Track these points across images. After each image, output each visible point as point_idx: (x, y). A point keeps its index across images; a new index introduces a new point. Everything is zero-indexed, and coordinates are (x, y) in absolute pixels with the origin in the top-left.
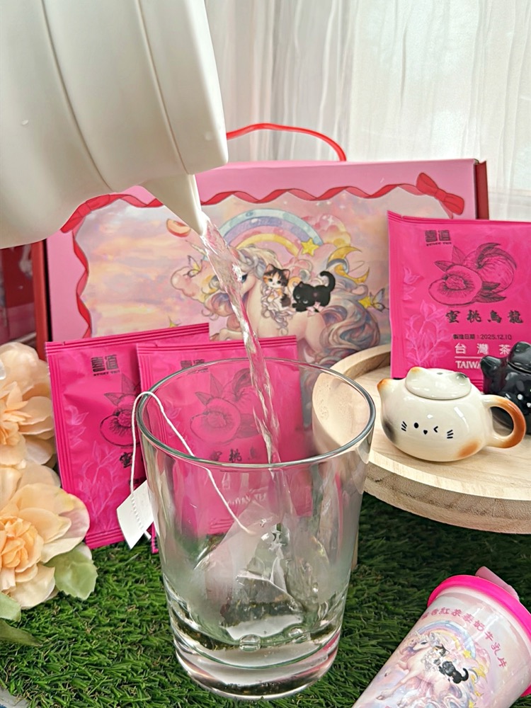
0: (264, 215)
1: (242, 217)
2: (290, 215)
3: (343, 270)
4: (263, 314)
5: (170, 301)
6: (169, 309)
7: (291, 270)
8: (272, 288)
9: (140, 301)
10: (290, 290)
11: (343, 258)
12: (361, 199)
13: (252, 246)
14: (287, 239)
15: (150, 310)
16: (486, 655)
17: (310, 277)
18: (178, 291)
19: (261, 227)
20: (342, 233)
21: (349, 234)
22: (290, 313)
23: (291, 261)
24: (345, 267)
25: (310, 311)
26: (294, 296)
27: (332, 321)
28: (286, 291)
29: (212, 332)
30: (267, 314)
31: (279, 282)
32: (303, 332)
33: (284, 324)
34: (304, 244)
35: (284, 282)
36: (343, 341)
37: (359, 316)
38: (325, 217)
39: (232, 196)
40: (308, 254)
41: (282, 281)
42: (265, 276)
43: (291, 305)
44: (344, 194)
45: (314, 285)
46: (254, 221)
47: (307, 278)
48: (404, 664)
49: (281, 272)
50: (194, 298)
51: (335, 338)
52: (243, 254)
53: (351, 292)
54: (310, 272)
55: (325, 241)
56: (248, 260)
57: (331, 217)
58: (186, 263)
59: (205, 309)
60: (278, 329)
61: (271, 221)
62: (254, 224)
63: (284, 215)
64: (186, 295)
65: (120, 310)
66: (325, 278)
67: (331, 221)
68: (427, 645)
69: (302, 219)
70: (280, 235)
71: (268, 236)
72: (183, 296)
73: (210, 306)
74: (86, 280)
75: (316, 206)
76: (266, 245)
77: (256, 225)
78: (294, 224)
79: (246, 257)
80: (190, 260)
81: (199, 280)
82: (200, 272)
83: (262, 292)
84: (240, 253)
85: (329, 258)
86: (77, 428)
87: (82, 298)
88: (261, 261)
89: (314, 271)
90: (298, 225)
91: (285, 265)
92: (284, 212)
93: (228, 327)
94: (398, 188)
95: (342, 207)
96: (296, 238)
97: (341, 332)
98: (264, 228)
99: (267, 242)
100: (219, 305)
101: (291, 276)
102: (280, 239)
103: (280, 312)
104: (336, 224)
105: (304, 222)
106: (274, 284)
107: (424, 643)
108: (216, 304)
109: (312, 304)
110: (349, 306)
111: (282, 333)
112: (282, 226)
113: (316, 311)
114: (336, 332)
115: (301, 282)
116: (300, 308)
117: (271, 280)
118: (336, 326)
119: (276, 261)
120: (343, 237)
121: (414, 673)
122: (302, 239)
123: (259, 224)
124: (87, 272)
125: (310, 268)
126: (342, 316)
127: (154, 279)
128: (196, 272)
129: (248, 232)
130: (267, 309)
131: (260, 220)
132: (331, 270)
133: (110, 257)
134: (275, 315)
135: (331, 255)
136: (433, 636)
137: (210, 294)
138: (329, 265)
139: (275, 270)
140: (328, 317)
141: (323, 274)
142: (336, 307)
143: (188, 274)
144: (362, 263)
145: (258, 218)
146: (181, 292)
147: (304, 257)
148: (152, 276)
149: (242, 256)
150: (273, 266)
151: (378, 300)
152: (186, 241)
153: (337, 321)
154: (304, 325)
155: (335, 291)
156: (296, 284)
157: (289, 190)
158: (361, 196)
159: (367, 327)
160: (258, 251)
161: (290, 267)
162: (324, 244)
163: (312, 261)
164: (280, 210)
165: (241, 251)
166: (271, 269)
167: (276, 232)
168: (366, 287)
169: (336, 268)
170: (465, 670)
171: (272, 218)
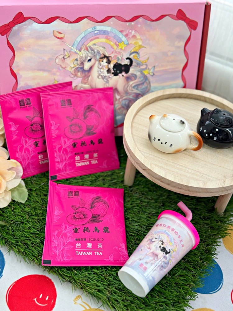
0: (101, 29)
1: (90, 30)
2: (114, 29)
3: (137, 57)
4: (98, 77)
5: (54, 70)
6: (54, 74)
7: (112, 56)
8: (103, 65)
9: (40, 70)
10: (111, 66)
11: (137, 51)
12: (149, 22)
13: (95, 44)
14: (111, 41)
15: (45, 74)
16: (177, 244)
17: (121, 60)
18: (58, 65)
19: (99, 35)
20: (138, 39)
21: (142, 40)
22: (111, 76)
23: (113, 52)
24: (138, 55)
25: (120, 76)
26: (113, 68)
27: (129, 80)
28: (110, 67)
29: (74, 85)
30: (100, 77)
31: (106, 62)
32: (116, 85)
33: (107, 82)
34: (119, 44)
35: (109, 62)
36: (133, 89)
37: (142, 78)
38: (130, 31)
39: (86, 19)
40: (121, 49)
41: (108, 62)
42: (100, 59)
43: (111, 73)
44: (141, 19)
45: (123, 64)
46: (96, 32)
47: (120, 61)
48: (148, 246)
49: (108, 58)
50: (66, 69)
51: (130, 88)
52: (90, 49)
53: (139, 67)
54: (122, 58)
55: (129, 43)
56: (92, 52)
57: (134, 31)
58: (62, 52)
59: (71, 74)
60: (105, 84)
61: (104, 32)
62: (96, 33)
63: (110, 29)
64: (63, 68)
65: (31, 74)
66: (128, 61)
67: (133, 33)
68: (157, 239)
69: (119, 31)
70: (108, 39)
71: (102, 40)
72: (61, 68)
73: (74, 73)
74: (14, 59)
75: (127, 25)
76: (101, 44)
77: (97, 34)
78: (115, 34)
79: (91, 50)
80: (64, 51)
81: (68, 61)
82: (69, 57)
83: (98, 67)
84: (88, 48)
85: (131, 51)
86: (14, 131)
87: (12, 68)
88: (99, 52)
89: (123, 57)
90: (117, 35)
91: (110, 54)
92: (111, 28)
93: (82, 83)
94: (167, 17)
95: (139, 26)
96: (116, 41)
97: (133, 85)
98: (100, 36)
99: (101, 43)
100: (78, 72)
101: (112, 59)
102: (108, 42)
103: (106, 76)
104: (136, 34)
105: (120, 33)
106: (104, 63)
107: (156, 239)
108: (76, 72)
109: (121, 72)
110: (138, 74)
111: (106, 86)
112: (109, 35)
113: (123, 76)
114: (131, 86)
115: (117, 63)
116: (116, 74)
117: (103, 61)
118: (131, 83)
119: (106, 52)
120: (138, 41)
121: (152, 251)
122: (118, 42)
123: (98, 34)
124: (14, 55)
125: (122, 56)
126: (135, 78)
127: (47, 60)
128: (67, 57)
129: (93, 38)
130: (100, 75)
131: (99, 32)
132: (131, 57)
133: (25, 49)
134: (104, 78)
135: (132, 50)
136: (159, 236)
137: (74, 67)
138: (130, 54)
139: (105, 57)
140: (128, 79)
141: (127, 59)
142: (132, 74)
143: (63, 57)
144: (145, 54)
145: (98, 30)
146: (60, 66)
147: (119, 51)
148: (46, 58)
149: (89, 49)
150: (104, 54)
151: (152, 71)
152: (63, 41)
153: (132, 80)
154: (117, 82)
155: (132, 67)
156: (114, 63)
157: (114, 17)
158: (149, 20)
159: (145, 83)
160: (97, 47)
161: (112, 55)
162: (129, 44)
163: (123, 52)
164: (109, 27)
165: (89, 47)
166: (103, 56)
167: (107, 38)
168: (147, 65)
169: (134, 56)
170: (169, 250)
171: (105, 31)
